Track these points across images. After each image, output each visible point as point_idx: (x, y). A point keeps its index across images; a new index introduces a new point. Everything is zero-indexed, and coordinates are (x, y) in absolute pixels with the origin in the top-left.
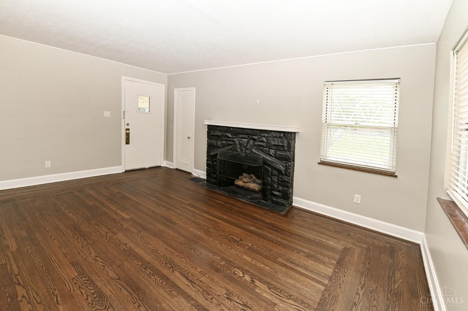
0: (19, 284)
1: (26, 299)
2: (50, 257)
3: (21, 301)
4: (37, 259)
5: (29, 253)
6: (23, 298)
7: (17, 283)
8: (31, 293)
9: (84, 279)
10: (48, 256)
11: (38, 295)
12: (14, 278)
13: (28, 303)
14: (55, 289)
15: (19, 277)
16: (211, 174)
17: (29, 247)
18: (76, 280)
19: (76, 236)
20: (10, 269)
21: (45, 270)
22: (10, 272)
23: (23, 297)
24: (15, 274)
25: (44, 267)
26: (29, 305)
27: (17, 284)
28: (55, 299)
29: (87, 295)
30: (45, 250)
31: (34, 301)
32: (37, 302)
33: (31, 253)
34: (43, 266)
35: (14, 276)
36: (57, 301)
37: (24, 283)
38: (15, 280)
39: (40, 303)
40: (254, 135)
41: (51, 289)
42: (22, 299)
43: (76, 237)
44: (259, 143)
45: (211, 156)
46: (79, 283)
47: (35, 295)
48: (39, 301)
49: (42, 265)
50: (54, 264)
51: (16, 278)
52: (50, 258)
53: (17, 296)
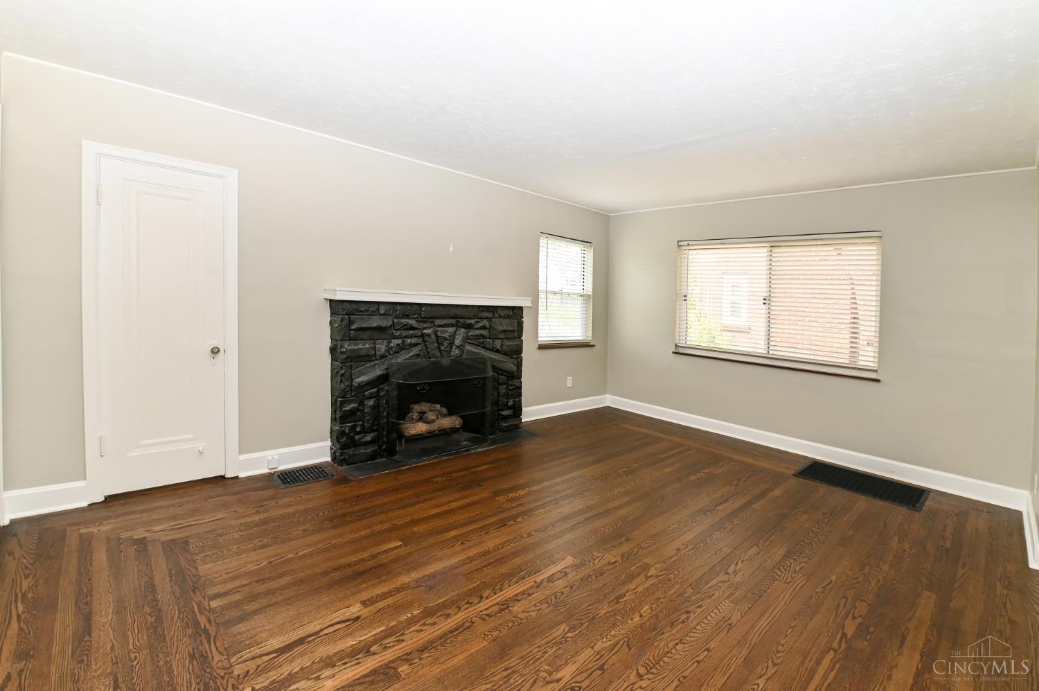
0: (844, 635)
1: (854, 613)
2: (764, 628)
3: (861, 616)
4: (783, 645)
5: (775, 669)
6: (856, 616)
7: (844, 640)
8: (843, 613)
9: (779, 573)
10: (764, 634)
11: (838, 605)
12: (841, 650)
13: (855, 607)
14: (817, 593)
15: (835, 645)
16: (357, 437)
17: (759, 681)
18: (787, 579)
19: (680, 618)
20: (832, 670)
21: (795, 619)
22: (838, 666)
23: (854, 618)
24: (835, 653)
25: (792, 625)
26: (857, 605)
27: (846, 638)
28: (828, 587)
29: (801, 563)
30: (751, 647)
31: (848, 604)
32: (846, 601)
33: (775, 665)
34: (790, 628)
35: (839, 652)
36: (829, 584)
37: (838, 632)
38: (844, 646)
39: (846, 597)
40: (468, 318)
41: (819, 597)
42: (858, 617)
43: (684, 616)
44: (478, 332)
45: (357, 387)
46: (789, 575)
47: (841, 608)
48: (845, 600)
49: (790, 631)
50: (777, 616)
51: (840, 647)
52: (767, 628)
53: (860, 624)
